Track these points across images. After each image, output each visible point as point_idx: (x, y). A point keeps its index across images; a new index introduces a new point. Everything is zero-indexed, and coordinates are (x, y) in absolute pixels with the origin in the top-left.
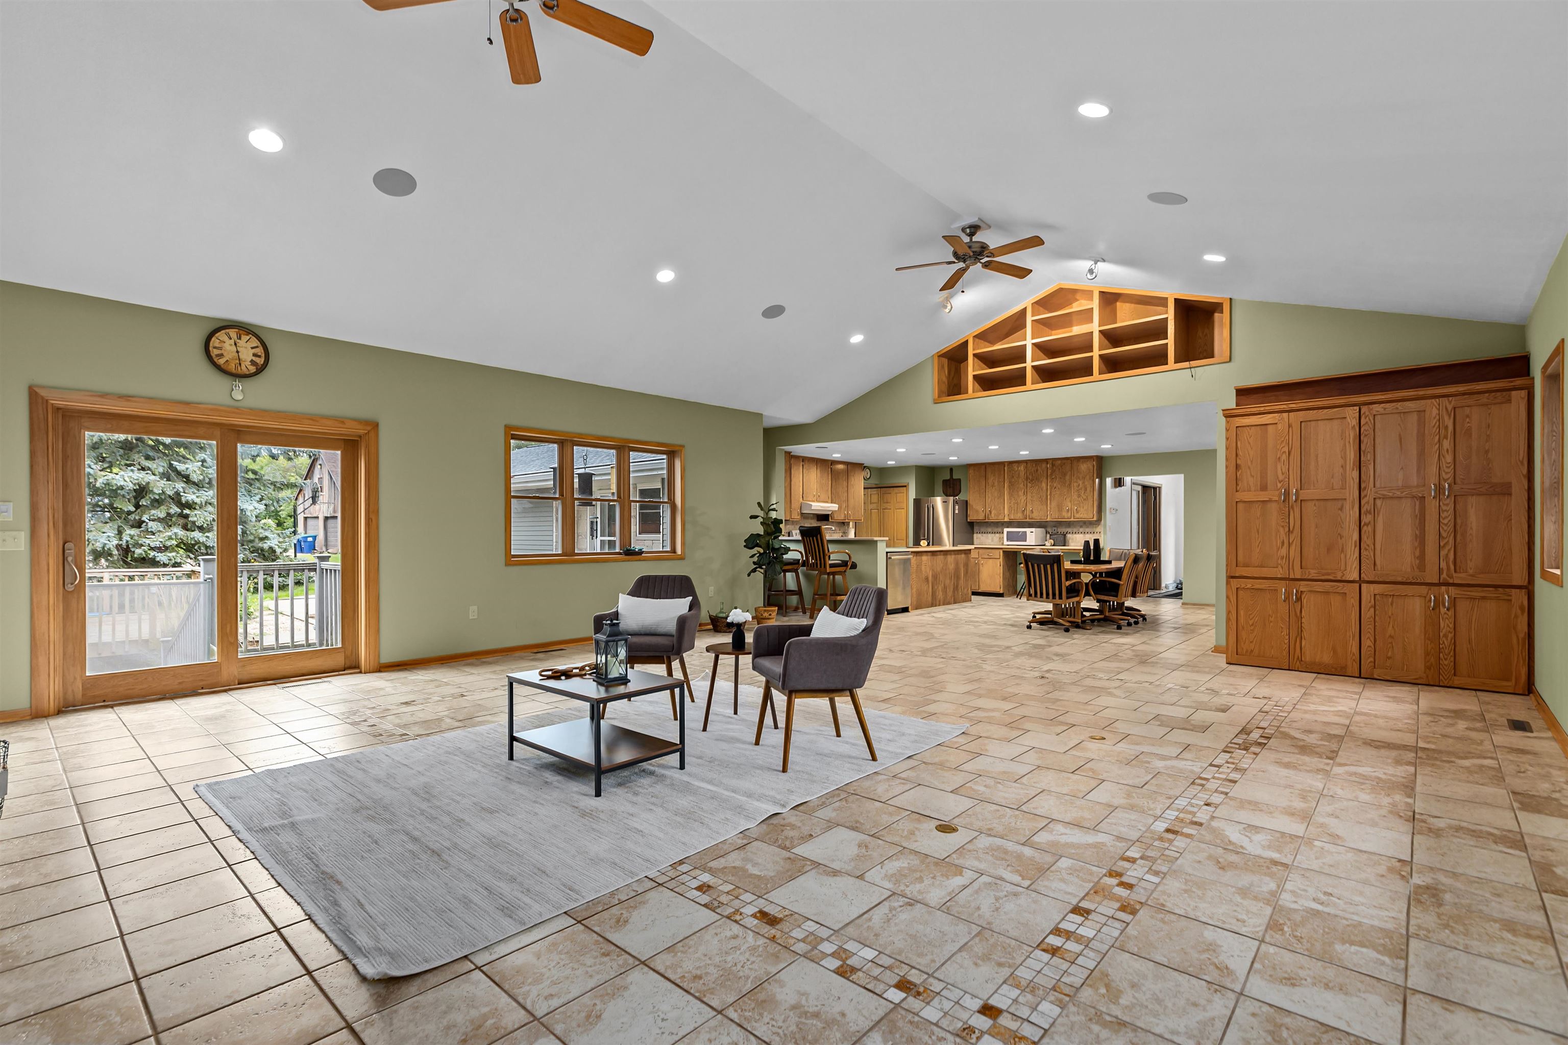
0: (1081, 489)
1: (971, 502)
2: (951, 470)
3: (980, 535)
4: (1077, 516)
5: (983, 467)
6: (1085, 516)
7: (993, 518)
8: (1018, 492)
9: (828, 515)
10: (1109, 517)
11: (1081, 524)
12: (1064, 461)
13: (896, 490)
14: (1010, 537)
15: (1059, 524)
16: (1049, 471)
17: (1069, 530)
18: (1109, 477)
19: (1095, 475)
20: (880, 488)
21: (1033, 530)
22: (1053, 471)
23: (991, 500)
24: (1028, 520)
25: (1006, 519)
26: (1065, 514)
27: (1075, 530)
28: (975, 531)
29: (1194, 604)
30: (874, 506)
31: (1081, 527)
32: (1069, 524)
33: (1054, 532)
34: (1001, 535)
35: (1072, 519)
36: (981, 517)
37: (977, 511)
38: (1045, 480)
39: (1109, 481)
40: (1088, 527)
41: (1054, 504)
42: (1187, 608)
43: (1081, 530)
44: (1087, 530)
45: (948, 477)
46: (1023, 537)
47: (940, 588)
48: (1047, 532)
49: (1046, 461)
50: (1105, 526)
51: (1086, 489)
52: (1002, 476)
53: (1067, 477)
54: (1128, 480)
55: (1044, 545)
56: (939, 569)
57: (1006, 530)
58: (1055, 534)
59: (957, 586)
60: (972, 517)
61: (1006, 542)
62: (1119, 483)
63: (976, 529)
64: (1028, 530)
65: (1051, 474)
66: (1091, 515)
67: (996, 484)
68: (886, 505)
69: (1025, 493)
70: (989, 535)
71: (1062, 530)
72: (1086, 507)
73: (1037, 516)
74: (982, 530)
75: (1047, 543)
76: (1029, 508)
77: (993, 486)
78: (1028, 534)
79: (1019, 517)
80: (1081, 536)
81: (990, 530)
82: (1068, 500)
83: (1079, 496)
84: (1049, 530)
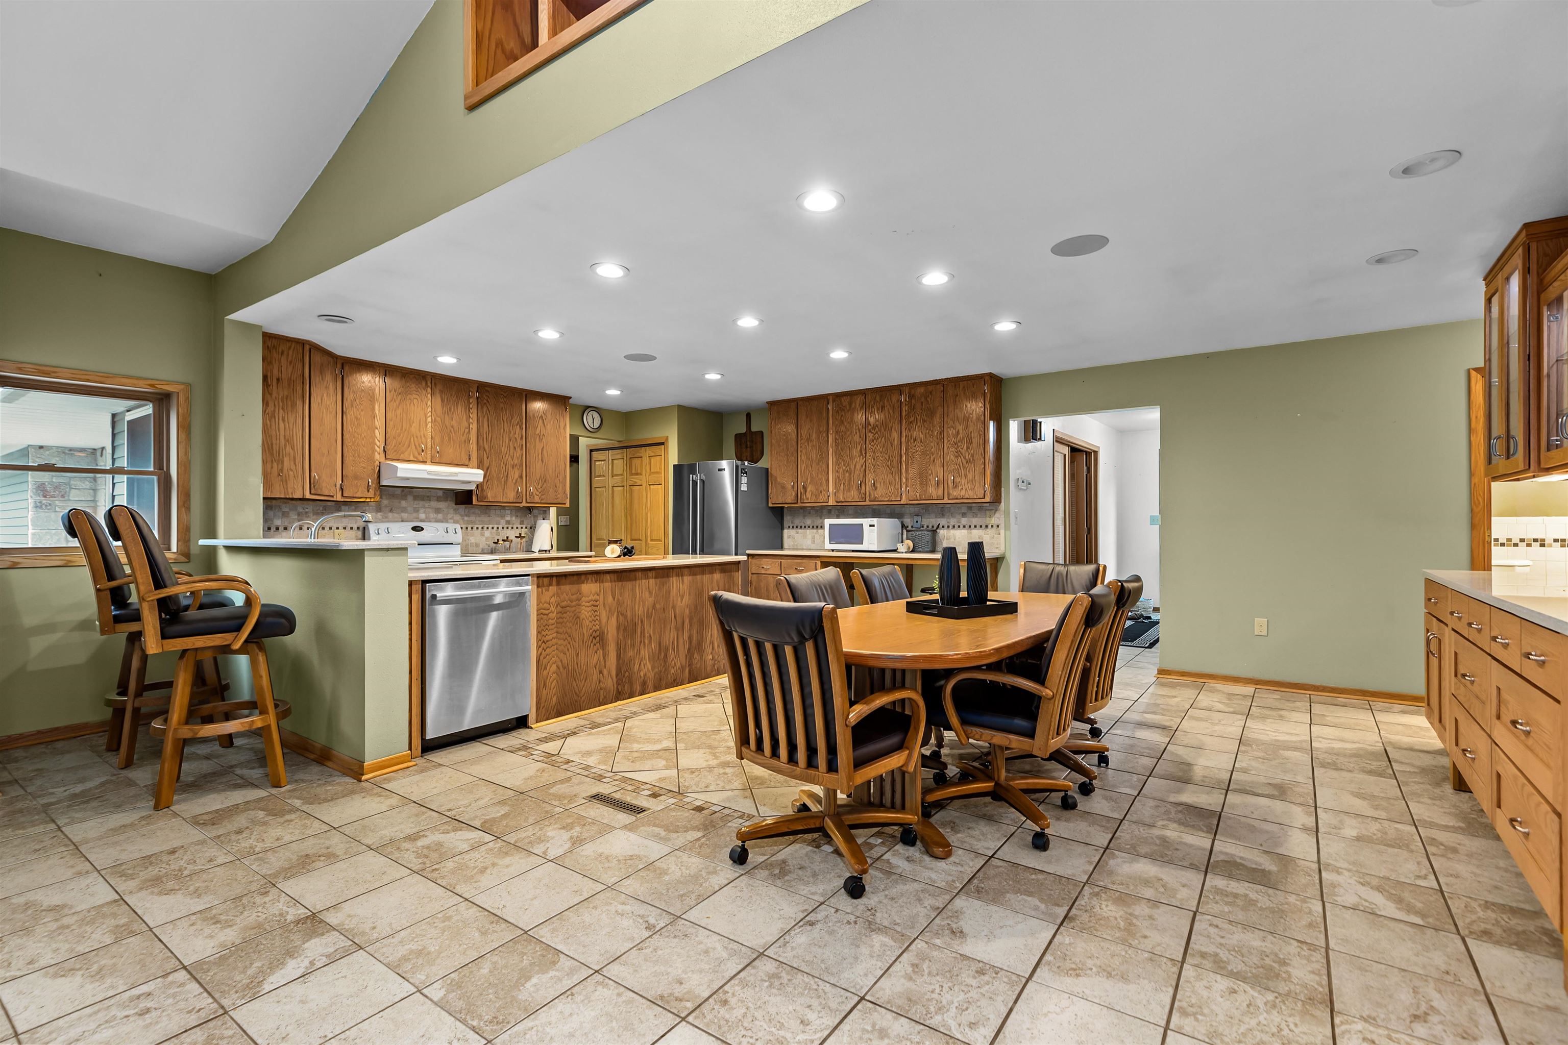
0: (962, 440)
1: (773, 472)
2: (748, 416)
3: (792, 532)
4: (955, 493)
5: (793, 405)
6: (970, 494)
7: (809, 499)
8: (850, 449)
9: (470, 492)
10: (1013, 497)
11: (964, 510)
12: (930, 388)
13: (649, 451)
14: (837, 534)
15: (925, 509)
16: (905, 409)
17: (943, 522)
18: (1015, 417)
19: (988, 414)
20: (627, 447)
21: (874, 521)
22: (912, 408)
23: (807, 466)
24: (867, 503)
25: (831, 502)
26: (932, 491)
27: (953, 521)
28: (786, 524)
29: (1183, 674)
30: (617, 479)
31: (964, 515)
32: (942, 510)
33: (915, 525)
34: (820, 531)
35: (946, 501)
36: (790, 498)
37: (783, 487)
38: (896, 426)
39: (1014, 428)
40: (975, 515)
41: (913, 471)
42: (1172, 686)
43: (964, 521)
44: (975, 521)
45: (743, 430)
46: (856, 534)
47: (645, 653)
48: (903, 526)
49: (899, 389)
50: (1007, 513)
51: (970, 442)
52: (825, 422)
53: (937, 419)
54: (1048, 426)
55: (895, 551)
56: (640, 611)
57: (828, 522)
58: (918, 529)
59: (700, 644)
60: (776, 499)
61: (828, 546)
62: (1031, 432)
63: (787, 519)
64: (866, 522)
65: (908, 416)
66: (981, 490)
67: (814, 436)
68: (636, 479)
69: (863, 453)
70: (808, 531)
71: (930, 521)
72: (970, 476)
73: (883, 494)
74: (797, 522)
75: (901, 548)
76: (870, 480)
77: (809, 440)
78: (866, 528)
79: (853, 496)
80: (964, 532)
81: (808, 522)
82: (938, 463)
83: (958, 454)
84: (908, 521)
